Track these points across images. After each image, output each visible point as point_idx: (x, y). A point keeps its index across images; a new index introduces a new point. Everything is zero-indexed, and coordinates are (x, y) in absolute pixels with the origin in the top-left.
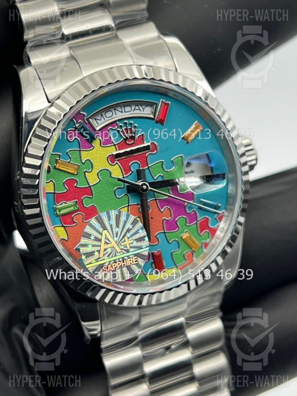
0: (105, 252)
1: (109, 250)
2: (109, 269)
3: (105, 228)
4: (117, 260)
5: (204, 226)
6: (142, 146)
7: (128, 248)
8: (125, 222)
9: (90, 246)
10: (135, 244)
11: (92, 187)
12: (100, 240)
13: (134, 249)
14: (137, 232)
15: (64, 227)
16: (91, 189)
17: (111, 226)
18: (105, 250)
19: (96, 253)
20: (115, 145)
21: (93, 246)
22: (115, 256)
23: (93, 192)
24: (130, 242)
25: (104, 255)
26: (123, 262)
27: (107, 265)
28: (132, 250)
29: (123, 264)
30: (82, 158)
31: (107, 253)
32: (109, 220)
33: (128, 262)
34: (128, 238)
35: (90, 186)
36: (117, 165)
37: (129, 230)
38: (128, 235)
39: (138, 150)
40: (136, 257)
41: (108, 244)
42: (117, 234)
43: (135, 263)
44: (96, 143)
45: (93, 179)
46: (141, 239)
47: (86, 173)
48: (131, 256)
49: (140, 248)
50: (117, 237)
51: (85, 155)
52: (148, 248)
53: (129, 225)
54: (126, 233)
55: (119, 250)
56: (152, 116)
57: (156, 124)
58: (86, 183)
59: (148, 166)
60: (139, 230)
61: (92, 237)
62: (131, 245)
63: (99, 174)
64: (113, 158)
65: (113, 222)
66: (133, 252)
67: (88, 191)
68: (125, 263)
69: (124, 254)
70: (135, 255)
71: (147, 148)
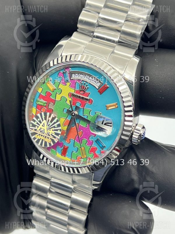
0: (40, 129)
1: (42, 130)
2: (38, 137)
3: (46, 119)
4: (43, 136)
5: (93, 150)
6: (85, 97)
7: (50, 134)
8: (55, 123)
9: (36, 122)
10: (54, 134)
11: (56, 101)
12: (41, 123)
13: (52, 137)
14: (57, 130)
15: (36, 110)
16: (55, 102)
17: (48, 120)
18: (41, 128)
19: (37, 127)
20: (75, 90)
21: (37, 123)
22: (43, 133)
23: (55, 104)
24: (52, 132)
25: (39, 130)
26: (45, 138)
27: (38, 134)
28: (51, 136)
29: (44, 139)
30: (59, 87)
31: (41, 130)
32: (49, 117)
33: (46, 140)
34: (53, 130)
35: (55, 100)
36: (71, 99)
37: (54, 127)
38: (53, 129)
39: (83, 98)
40: (51, 140)
41: (43, 126)
42: (49, 125)
43: (49, 142)
44: (68, 84)
45: (58, 98)
46: (57, 134)
47: (57, 94)
48: (49, 138)
49: (55, 137)
50: (48, 126)
51: (61, 86)
52: (58, 140)
53: (56, 125)
54: (52, 127)
55: (46, 132)
56: (97, 88)
57: (98, 92)
58: (55, 98)
59: (84, 107)
60: (58, 130)
61: (39, 120)
62: (52, 134)
63: (62, 98)
64: (71, 95)
65: (50, 119)
66: (51, 137)
67: (54, 101)
68: (45, 139)
69: (47, 135)
70: (51, 139)
71: (87, 99)
